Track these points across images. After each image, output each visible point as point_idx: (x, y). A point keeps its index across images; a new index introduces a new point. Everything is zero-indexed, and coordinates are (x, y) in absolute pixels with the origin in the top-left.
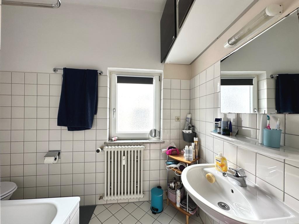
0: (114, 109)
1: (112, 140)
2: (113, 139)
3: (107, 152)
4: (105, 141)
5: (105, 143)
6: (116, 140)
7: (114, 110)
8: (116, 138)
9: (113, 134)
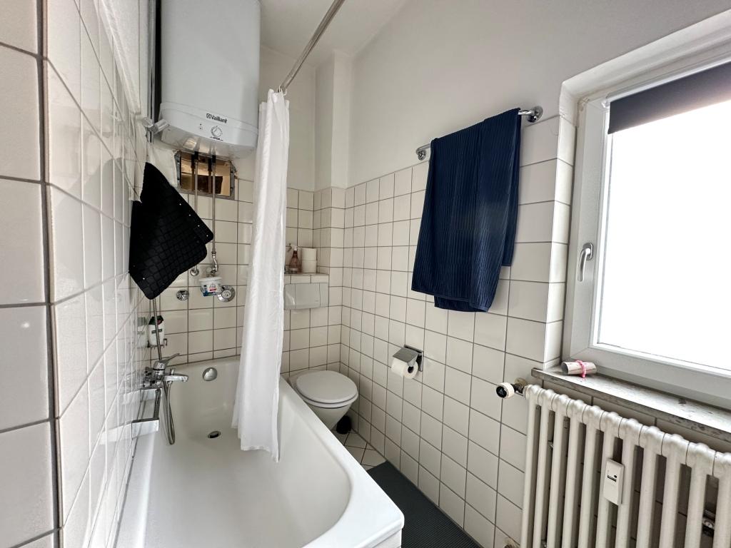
0: (587, 245)
1: (566, 369)
2: (572, 366)
3: (539, 409)
4: (538, 365)
5: (535, 372)
6: (588, 376)
7: (588, 251)
8: (589, 366)
9: (574, 346)
